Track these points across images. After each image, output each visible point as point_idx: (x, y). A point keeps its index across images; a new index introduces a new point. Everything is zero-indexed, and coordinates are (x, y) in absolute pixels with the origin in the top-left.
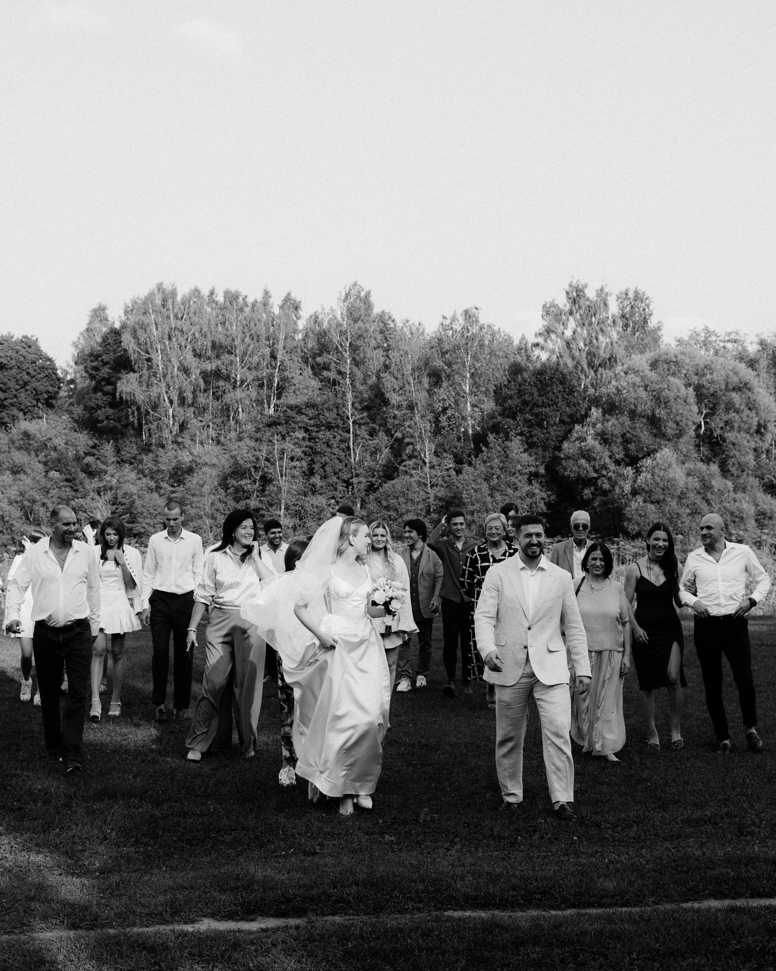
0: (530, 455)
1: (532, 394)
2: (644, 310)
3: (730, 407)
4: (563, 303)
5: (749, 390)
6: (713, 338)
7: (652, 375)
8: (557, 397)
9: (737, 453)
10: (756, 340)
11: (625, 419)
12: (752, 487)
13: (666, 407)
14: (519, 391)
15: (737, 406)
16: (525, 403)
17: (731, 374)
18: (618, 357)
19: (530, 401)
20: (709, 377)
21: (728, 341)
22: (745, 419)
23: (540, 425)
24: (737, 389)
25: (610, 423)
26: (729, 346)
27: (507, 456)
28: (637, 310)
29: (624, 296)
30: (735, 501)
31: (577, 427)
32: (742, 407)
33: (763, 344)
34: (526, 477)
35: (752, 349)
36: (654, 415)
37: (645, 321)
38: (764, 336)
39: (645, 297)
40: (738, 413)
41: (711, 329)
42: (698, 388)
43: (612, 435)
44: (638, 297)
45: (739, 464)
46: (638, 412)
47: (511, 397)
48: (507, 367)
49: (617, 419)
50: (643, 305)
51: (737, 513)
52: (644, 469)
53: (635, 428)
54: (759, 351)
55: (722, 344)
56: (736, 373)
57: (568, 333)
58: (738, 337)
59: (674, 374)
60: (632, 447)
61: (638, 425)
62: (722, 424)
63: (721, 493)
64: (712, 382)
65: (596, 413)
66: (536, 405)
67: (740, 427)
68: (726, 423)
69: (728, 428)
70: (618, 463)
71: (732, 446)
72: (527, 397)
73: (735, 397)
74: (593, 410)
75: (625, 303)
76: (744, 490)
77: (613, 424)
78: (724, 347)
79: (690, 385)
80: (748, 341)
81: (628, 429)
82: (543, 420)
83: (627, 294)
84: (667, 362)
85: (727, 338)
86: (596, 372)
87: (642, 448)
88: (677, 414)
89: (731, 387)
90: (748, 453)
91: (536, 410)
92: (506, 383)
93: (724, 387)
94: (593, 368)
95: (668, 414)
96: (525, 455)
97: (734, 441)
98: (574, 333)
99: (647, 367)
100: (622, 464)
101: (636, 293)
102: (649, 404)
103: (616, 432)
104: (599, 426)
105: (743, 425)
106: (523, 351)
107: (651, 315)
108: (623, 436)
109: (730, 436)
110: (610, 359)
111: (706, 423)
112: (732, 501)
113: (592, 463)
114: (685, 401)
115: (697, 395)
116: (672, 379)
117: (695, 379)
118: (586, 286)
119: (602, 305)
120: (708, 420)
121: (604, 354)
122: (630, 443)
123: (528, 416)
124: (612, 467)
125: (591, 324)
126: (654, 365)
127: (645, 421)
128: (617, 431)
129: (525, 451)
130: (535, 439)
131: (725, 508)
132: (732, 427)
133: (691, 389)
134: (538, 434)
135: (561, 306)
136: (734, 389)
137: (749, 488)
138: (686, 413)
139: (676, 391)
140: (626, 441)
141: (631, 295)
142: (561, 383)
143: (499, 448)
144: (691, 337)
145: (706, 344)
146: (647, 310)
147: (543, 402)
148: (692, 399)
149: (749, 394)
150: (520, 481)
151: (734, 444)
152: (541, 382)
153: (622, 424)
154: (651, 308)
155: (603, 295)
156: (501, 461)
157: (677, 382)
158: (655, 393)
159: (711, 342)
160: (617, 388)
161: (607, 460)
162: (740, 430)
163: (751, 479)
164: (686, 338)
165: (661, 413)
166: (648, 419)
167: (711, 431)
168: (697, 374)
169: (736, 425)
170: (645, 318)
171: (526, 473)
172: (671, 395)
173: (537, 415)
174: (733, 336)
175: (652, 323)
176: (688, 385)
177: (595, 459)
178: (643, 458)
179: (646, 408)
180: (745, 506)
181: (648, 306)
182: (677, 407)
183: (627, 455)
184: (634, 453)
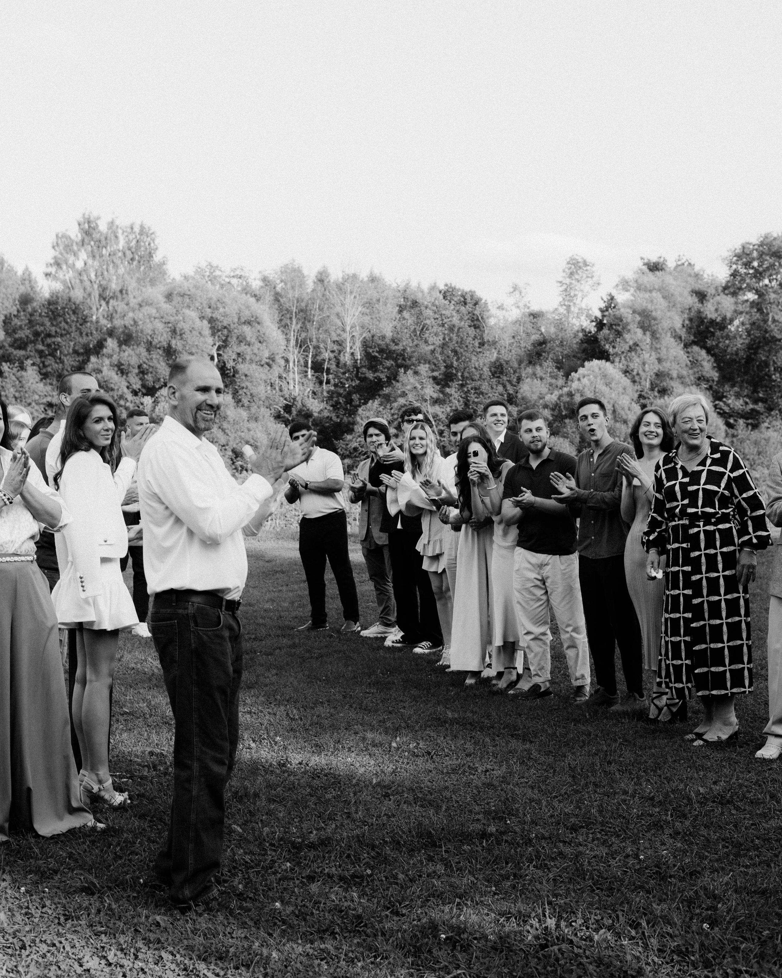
0: (45, 384)
1: (43, 325)
2: (149, 244)
3: (241, 339)
4: (75, 234)
5: (259, 323)
6: (218, 273)
7: (166, 307)
8: (71, 327)
9: (248, 384)
10: (259, 276)
11: (142, 350)
12: (264, 417)
13: (182, 339)
14: (30, 321)
15: (248, 339)
16: (37, 334)
17: (243, 307)
18: (129, 289)
19: (42, 332)
20: (221, 310)
21: (233, 277)
22: (256, 351)
23: (52, 355)
24: (248, 323)
25: (126, 354)
26: (234, 281)
27: (22, 387)
28: (142, 244)
29: (129, 230)
30: (249, 430)
31: (93, 359)
32: (253, 340)
33: (265, 280)
34: (42, 407)
35: (256, 284)
36: (169, 346)
37: (150, 255)
38: (266, 274)
39: (151, 232)
40: (249, 345)
41: (214, 264)
42: (211, 321)
43: (129, 365)
44: (143, 231)
45: (251, 395)
46: (154, 343)
47: (21, 327)
48: (17, 297)
49: (133, 350)
50: (149, 239)
51: (252, 442)
52: (163, 398)
53: (151, 359)
54: (262, 287)
55: (227, 280)
56: (248, 307)
57: (79, 265)
58: (242, 273)
59: (189, 307)
60: (149, 378)
61: (154, 356)
62: (234, 356)
63: (235, 423)
64: (225, 315)
65: (111, 344)
66: (49, 335)
67: (251, 359)
68: (239, 354)
69: (240, 360)
70: (135, 393)
71: (244, 377)
72: (39, 329)
73: (246, 329)
74: (109, 340)
75: (131, 237)
76: (256, 420)
77: (129, 355)
78: (229, 283)
79: (203, 317)
80: (252, 277)
81: (145, 360)
82: (56, 350)
83: (132, 228)
84: (183, 296)
85: (232, 274)
86: (108, 303)
87: (159, 379)
88: (193, 346)
89: (243, 320)
90: (259, 384)
91: (49, 341)
92: (16, 313)
93: (236, 320)
94: (104, 299)
95: (184, 346)
96: (41, 385)
97: (246, 373)
98: (85, 264)
99: (161, 299)
100: (140, 394)
101: (142, 227)
102: (165, 335)
103: (132, 363)
104: (115, 357)
105: (254, 357)
106: (27, 282)
107: (157, 249)
108: (139, 367)
109: (242, 368)
110: (121, 291)
111: (219, 355)
112: (246, 431)
113: (111, 393)
114: (200, 333)
115: (211, 328)
116: (187, 311)
117: (208, 312)
118: (99, 218)
119: (113, 238)
120: (221, 352)
121: (114, 286)
122: (147, 374)
123: (40, 347)
124: (130, 397)
125: (101, 256)
126: (169, 297)
127: (161, 352)
128: (134, 361)
129: (41, 380)
130: (49, 369)
131: (240, 436)
132: (244, 359)
133: (205, 322)
134: (52, 365)
135: (73, 237)
136: (244, 323)
137: (261, 417)
138: (201, 344)
139: (191, 323)
140: (142, 372)
141: (137, 229)
142: (74, 312)
143: (14, 378)
144: (196, 272)
145: (213, 279)
146: (152, 245)
147: (56, 332)
148: (207, 332)
149: (259, 327)
150: (37, 410)
151: (246, 376)
152: (53, 312)
153: (139, 356)
154: (156, 242)
155: (115, 227)
156: (16, 391)
157: (193, 314)
158: (170, 325)
159: (215, 278)
160: (134, 320)
161: (126, 390)
162: (251, 361)
163: (263, 410)
164: (192, 273)
165: (176, 344)
166: (164, 350)
167: (224, 363)
168: (210, 307)
169: (248, 358)
170: (150, 253)
171: (42, 404)
172: (186, 327)
173: (49, 346)
174: (238, 272)
175: (157, 258)
176: (202, 318)
177: (112, 390)
178: (160, 388)
179: (162, 340)
180: (259, 435)
181: (153, 240)
182: (192, 339)
183: (143, 386)
184: (151, 384)
